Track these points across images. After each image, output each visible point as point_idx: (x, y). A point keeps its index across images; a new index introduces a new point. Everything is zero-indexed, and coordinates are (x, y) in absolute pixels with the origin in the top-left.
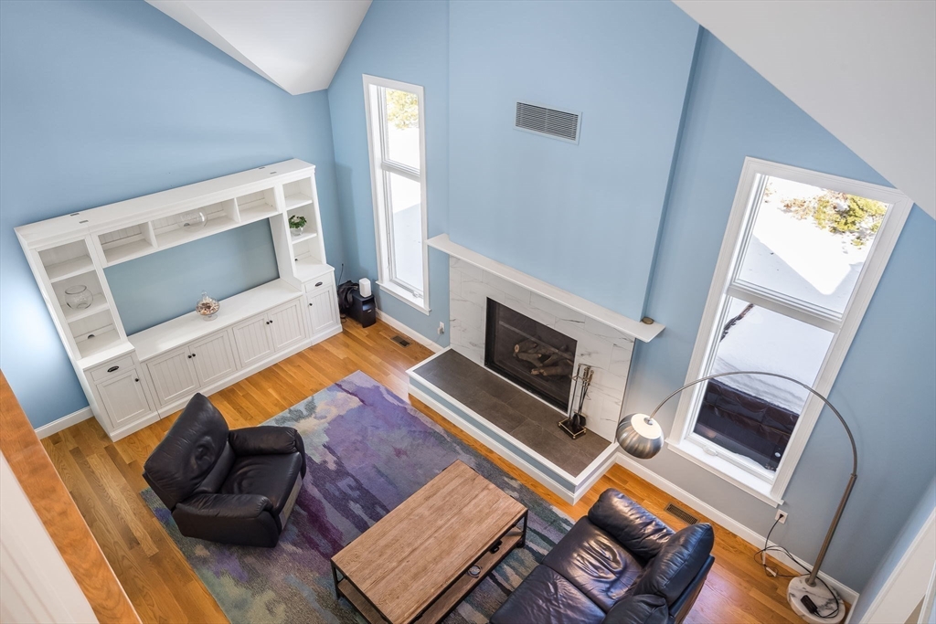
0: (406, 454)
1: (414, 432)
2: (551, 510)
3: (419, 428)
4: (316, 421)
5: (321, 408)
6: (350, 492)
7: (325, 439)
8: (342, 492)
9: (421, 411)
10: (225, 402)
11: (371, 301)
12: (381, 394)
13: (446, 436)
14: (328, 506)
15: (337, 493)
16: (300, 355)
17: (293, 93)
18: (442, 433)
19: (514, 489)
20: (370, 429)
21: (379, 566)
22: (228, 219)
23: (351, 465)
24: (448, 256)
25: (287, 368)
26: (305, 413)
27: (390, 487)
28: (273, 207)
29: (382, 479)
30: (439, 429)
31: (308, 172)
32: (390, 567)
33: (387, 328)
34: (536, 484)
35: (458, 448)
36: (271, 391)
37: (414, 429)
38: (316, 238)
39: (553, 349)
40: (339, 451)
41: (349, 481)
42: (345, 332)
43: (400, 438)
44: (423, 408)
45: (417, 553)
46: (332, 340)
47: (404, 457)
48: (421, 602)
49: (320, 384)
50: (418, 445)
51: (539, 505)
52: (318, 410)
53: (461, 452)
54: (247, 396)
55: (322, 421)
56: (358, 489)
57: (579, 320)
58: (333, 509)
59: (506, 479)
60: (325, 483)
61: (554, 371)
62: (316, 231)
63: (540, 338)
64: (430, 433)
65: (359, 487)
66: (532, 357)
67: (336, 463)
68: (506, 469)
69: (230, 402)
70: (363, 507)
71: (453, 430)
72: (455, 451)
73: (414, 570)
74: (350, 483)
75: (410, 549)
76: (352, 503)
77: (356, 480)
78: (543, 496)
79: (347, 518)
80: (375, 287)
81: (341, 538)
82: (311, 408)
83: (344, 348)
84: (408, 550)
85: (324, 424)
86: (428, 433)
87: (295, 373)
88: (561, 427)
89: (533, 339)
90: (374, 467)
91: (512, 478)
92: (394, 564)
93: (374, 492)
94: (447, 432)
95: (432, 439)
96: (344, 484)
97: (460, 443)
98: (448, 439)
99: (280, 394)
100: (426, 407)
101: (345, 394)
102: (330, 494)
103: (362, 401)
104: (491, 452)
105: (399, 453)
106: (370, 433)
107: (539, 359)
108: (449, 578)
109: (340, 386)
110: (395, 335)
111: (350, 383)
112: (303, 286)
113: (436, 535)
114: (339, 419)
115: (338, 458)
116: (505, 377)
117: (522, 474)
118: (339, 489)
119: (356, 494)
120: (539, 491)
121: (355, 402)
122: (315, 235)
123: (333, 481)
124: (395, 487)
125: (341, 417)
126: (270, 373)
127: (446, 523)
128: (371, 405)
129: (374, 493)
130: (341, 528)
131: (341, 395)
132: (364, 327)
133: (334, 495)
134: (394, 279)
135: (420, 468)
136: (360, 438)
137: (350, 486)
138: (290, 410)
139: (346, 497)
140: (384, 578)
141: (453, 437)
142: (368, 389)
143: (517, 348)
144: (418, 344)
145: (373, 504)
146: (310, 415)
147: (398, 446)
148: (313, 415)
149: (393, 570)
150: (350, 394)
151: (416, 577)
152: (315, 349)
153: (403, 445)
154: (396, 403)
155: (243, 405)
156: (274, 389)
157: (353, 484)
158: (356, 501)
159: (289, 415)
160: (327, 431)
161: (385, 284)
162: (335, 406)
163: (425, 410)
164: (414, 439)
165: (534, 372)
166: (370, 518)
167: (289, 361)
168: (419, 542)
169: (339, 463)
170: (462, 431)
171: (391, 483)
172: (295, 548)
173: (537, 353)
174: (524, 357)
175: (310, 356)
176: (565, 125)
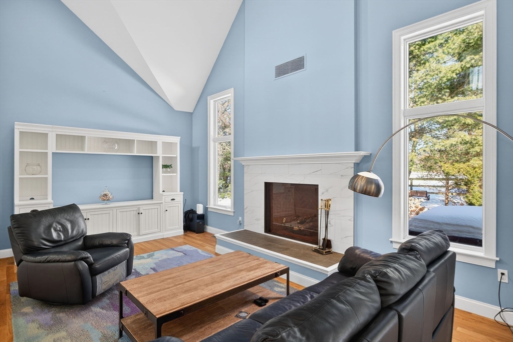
4: (151, 260)
5: (157, 256)
7: (154, 266)
11: (203, 217)
16: (155, 240)
17: (177, 108)
22: (131, 150)
25: (144, 244)
26: (146, 257)
28: (156, 151)
31: (176, 140)
33: (210, 234)
38: (176, 176)
42: (185, 235)
46: (176, 237)
52: (155, 256)
55: (156, 260)
57: (318, 169)
62: (177, 173)
80: (206, 209)
82: (150, 256)
83: (182, 239)
87: (148, 245)
101: (175, 252)
103: (185, 254)
109: (173, 249)
111: (180, 248)
112: (163, 197)
114: (167, 260)
116: (278, 236)
121: (179, 255)
122: (175, 174)
131: (172, 252)
132: (197, 234)
146: (148, 258)
148: (151, 258)
150: (179, 252)
151: (186, 291)
152: (164, 239)
154: (206, 255)
160: (156, 263)
161: (211, 205)
162: (167, 255)
165: (296, 228)
172: (101, 310)
175: (161, 241)
176: (298, 64)
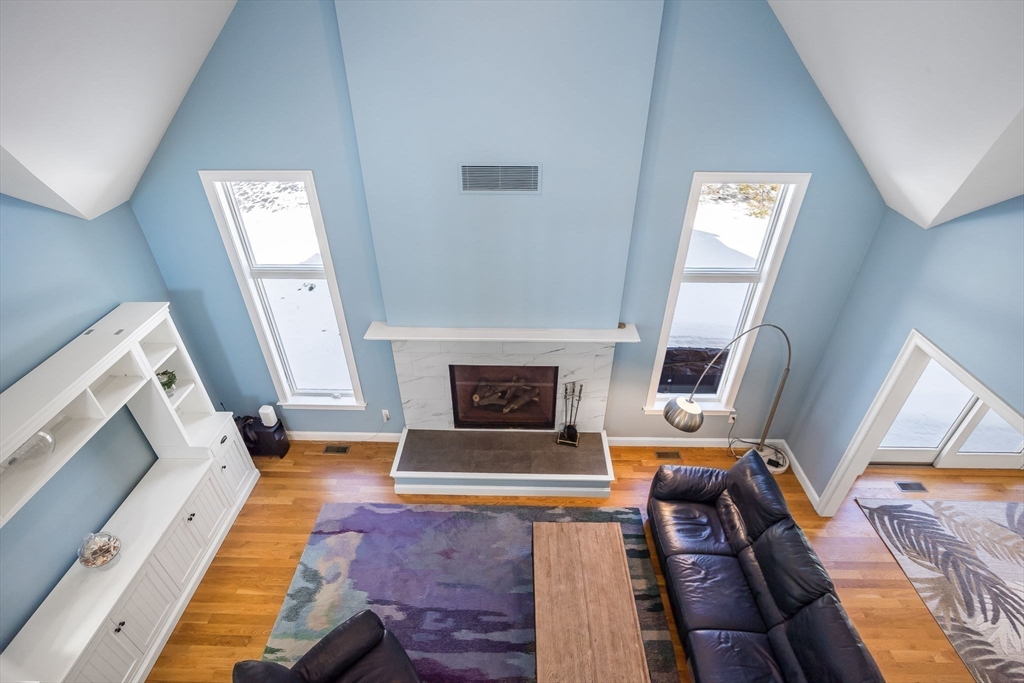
0: (454, 551)
1: (440, 525)
2: (601, 512)
3: (440, 520)
4: (333, 586)
5: (323, 568)
6: (442, 625)
7: (364, 595)
8: (436, 633)
9: (426, 503)
10: (193, 647)
11: (281, 426)
12: (373, 513)
13: (469, 510)
14: (437, 657)
15: (432, 637)
16: (235, 529)
18: (464, 509)
19: (563, 516)
20: (397, 552)
21: (582, 665)
23: (417, 600)
24: (389, 343)
25: (234, 553)
26: (311, 586)
27: (472, 591)
28: (131, 377)
29: (458, 590)
30: (457, 508)
31: (161, 315)
32: (590, 659)
33: (308, 445)
34: (571, 499)
35: (489, 513)
36: (240, 591)
37: (437, 524)
38: (195, 389)
39: (508, 384)
40: (389, 595)
41: (430, 617)
42: (264, 475)
43: (434, 541)
44: (424, 499)
45: (592, 626)
46: (256, 491)
47: (456, 555)
48: (641, 663)
49: (295, 545)
50: (455, 535)
51: (591, 514)
52: (323, 573)
53: (495, 515)
54: (214, 619)
55: (340, 579)
56: (448, 617)
57: (558, 348)
58: (445, 655)
59: (550, 512)
60: (410, 638)
61: (521, 401)
62: (193, 381)
63: (487, 380)
64: (454, 517)
65: (446, 614)
66: (494, 399)
67: (401, 609)
68: (541, 504)
69: (199, 641)
70: (469, 629)
71: (470, 502)
72: (490, 518)
73: (607, 643)
74: (434, 617)
75: (586, 629)
76: (455, 633)
77: (436, 610)
78: (585, 505)
79: (467, 651)
80: (278, 410)
81: (482, 675)
82: (313, 576)
83: (282, 492)
84: (585, 631)
85: (344, 582)
86: (454, 519)
87: (251, 553)
88: (561, 443)
89: (483, 384)
90: (439, 584)
91: (553, 508)
92: (590, 652)
93: (463, 607)
94: (467, 506)
95: (462, 522)
96: (429, 622)
97: (488, 508)
98: (475, 511)
99: (256, 587)
100: (426, 496)
101: (333, 537)
102: (427, 644)
103: (361, 532)
104: (516, 498)
105: (447, 554)
106: (401, 557)
107: (501, 397)
108: (636, 624)
109: (320, 532)
110: (324, 448)
111: (329, 522)
112: (210, 451)
113: (589, 599)
114: (355, 565)
115: (395, 603)
116: (481, 428)
117: (555, 499)
118: (430, 632)
119: (450, 623)
120: (579, 504)
121: (354, 539)
122: (193, 385)
123: (417, 628)
124: (477, 587)
125: (355, 563)
126: (218, 572)
127: (584, 583)
128: (374, 529)
129: (465, 608)
130: (471, 665)
131: (332, 540)
132: (282, 457)
133: (432, 641)
134: (296, 391)
135: (479, 553)
136: (396, 569)
137: (436, 620)
138: (291, 596)
139: (444, 634)
140: (595, 671)
141: (476, 506)
142: (353, 515)
143: (476, 398)
144: (356, 443)
145: (475, 618)
146: (319, 585)
147: (440, 549)
148: (324, 582)
149: (594, 658)
150: (339, 533)
151: (614, 647)
152: (246, 511)
153: (443, 543)
154: (395, 511)
155: (222, 632)
156: (243, 586)
157: (437, 615)
158: (458, 629)
159: (295, 602)
160: (356, 586)
161: (290, 401)
162: (337, 555)
163: (427, 499)
164: (446, 532)
165: (506, 411)
166: (486, 632)
167: (227, 545)
168: (584, 616)
169: (403, 608)
170: (477, 497)
171: (469, 587)
173: (494, 393)
174: (485, 402)
175: (249, 522)
176: (523, 178)
